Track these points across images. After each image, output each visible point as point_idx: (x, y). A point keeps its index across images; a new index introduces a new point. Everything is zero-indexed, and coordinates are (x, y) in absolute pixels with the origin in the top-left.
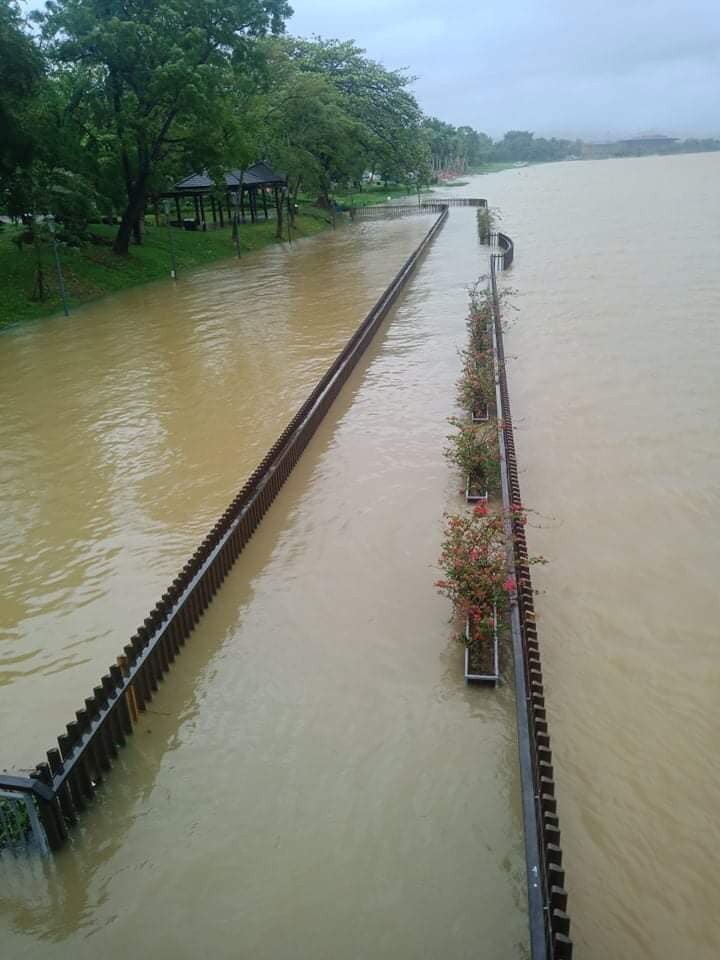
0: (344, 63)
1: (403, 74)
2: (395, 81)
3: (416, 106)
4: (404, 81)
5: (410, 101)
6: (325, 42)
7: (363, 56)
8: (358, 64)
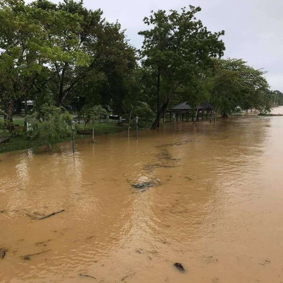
0: (238, 67)
1: (261, 71)
2: (258, 73)
3: (266, 82)
4: (262, 73)
5: (263, 80)
6: (231, 59)
7: (245, 64)
8: (243, 67)
